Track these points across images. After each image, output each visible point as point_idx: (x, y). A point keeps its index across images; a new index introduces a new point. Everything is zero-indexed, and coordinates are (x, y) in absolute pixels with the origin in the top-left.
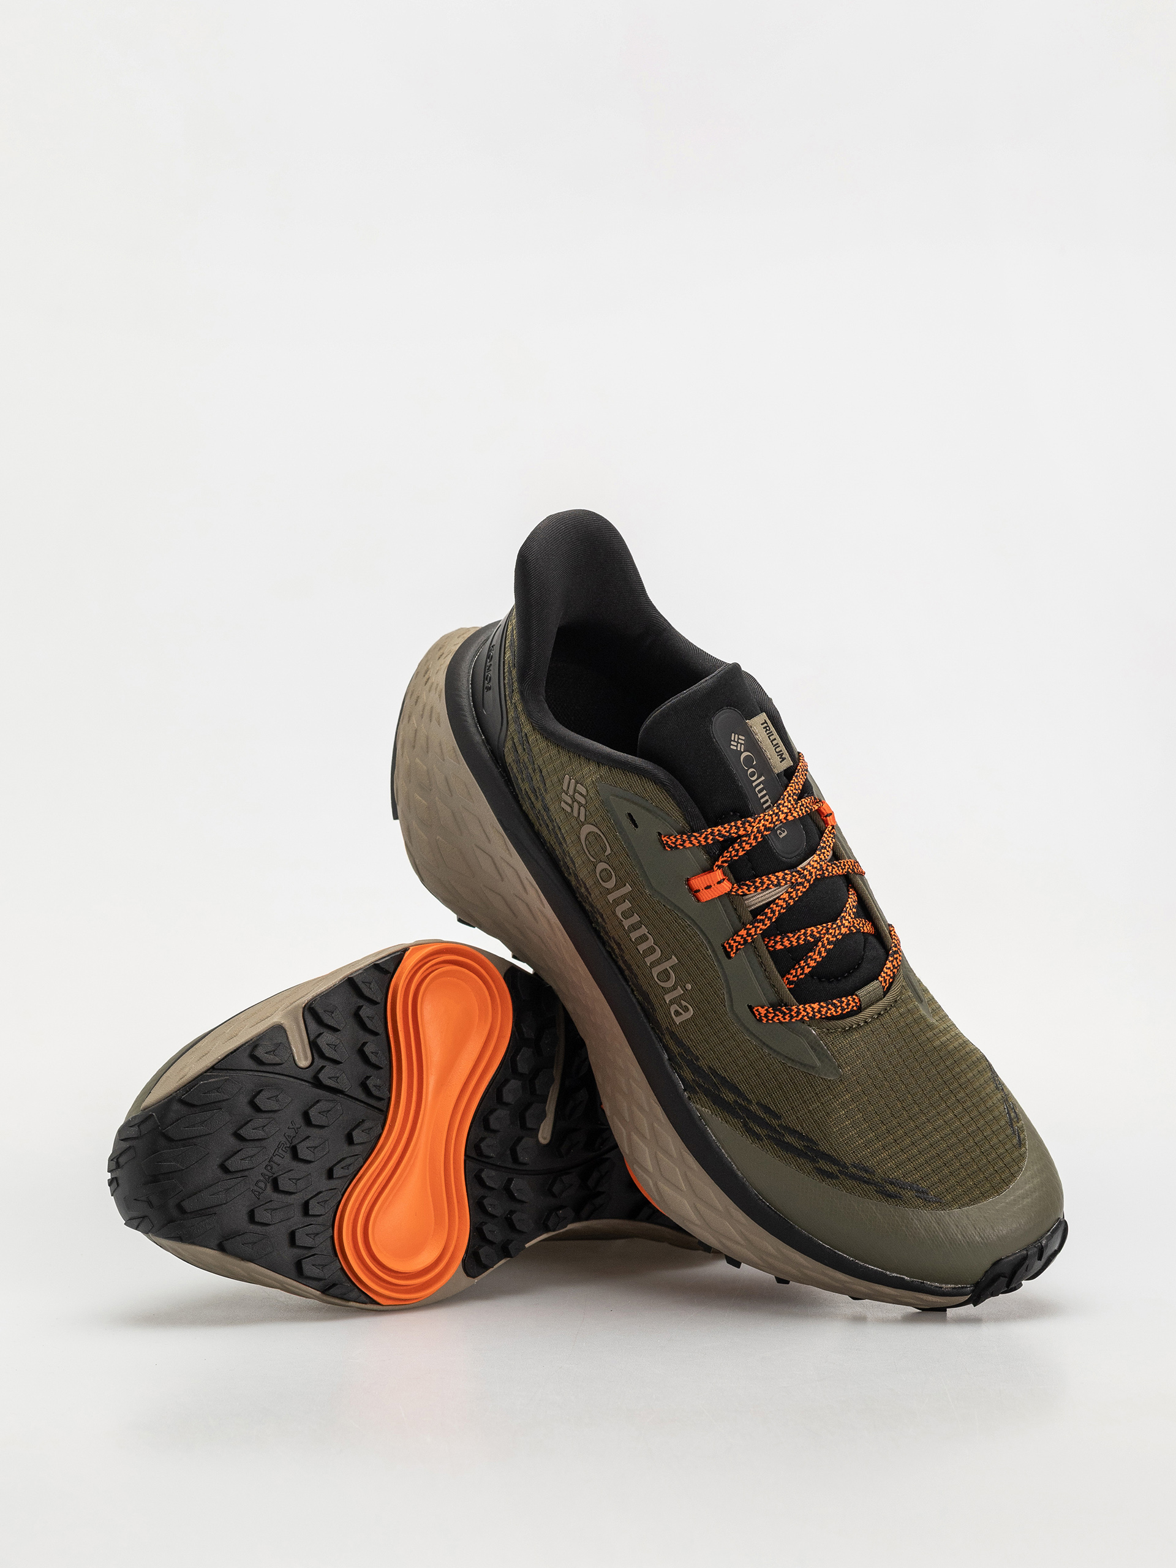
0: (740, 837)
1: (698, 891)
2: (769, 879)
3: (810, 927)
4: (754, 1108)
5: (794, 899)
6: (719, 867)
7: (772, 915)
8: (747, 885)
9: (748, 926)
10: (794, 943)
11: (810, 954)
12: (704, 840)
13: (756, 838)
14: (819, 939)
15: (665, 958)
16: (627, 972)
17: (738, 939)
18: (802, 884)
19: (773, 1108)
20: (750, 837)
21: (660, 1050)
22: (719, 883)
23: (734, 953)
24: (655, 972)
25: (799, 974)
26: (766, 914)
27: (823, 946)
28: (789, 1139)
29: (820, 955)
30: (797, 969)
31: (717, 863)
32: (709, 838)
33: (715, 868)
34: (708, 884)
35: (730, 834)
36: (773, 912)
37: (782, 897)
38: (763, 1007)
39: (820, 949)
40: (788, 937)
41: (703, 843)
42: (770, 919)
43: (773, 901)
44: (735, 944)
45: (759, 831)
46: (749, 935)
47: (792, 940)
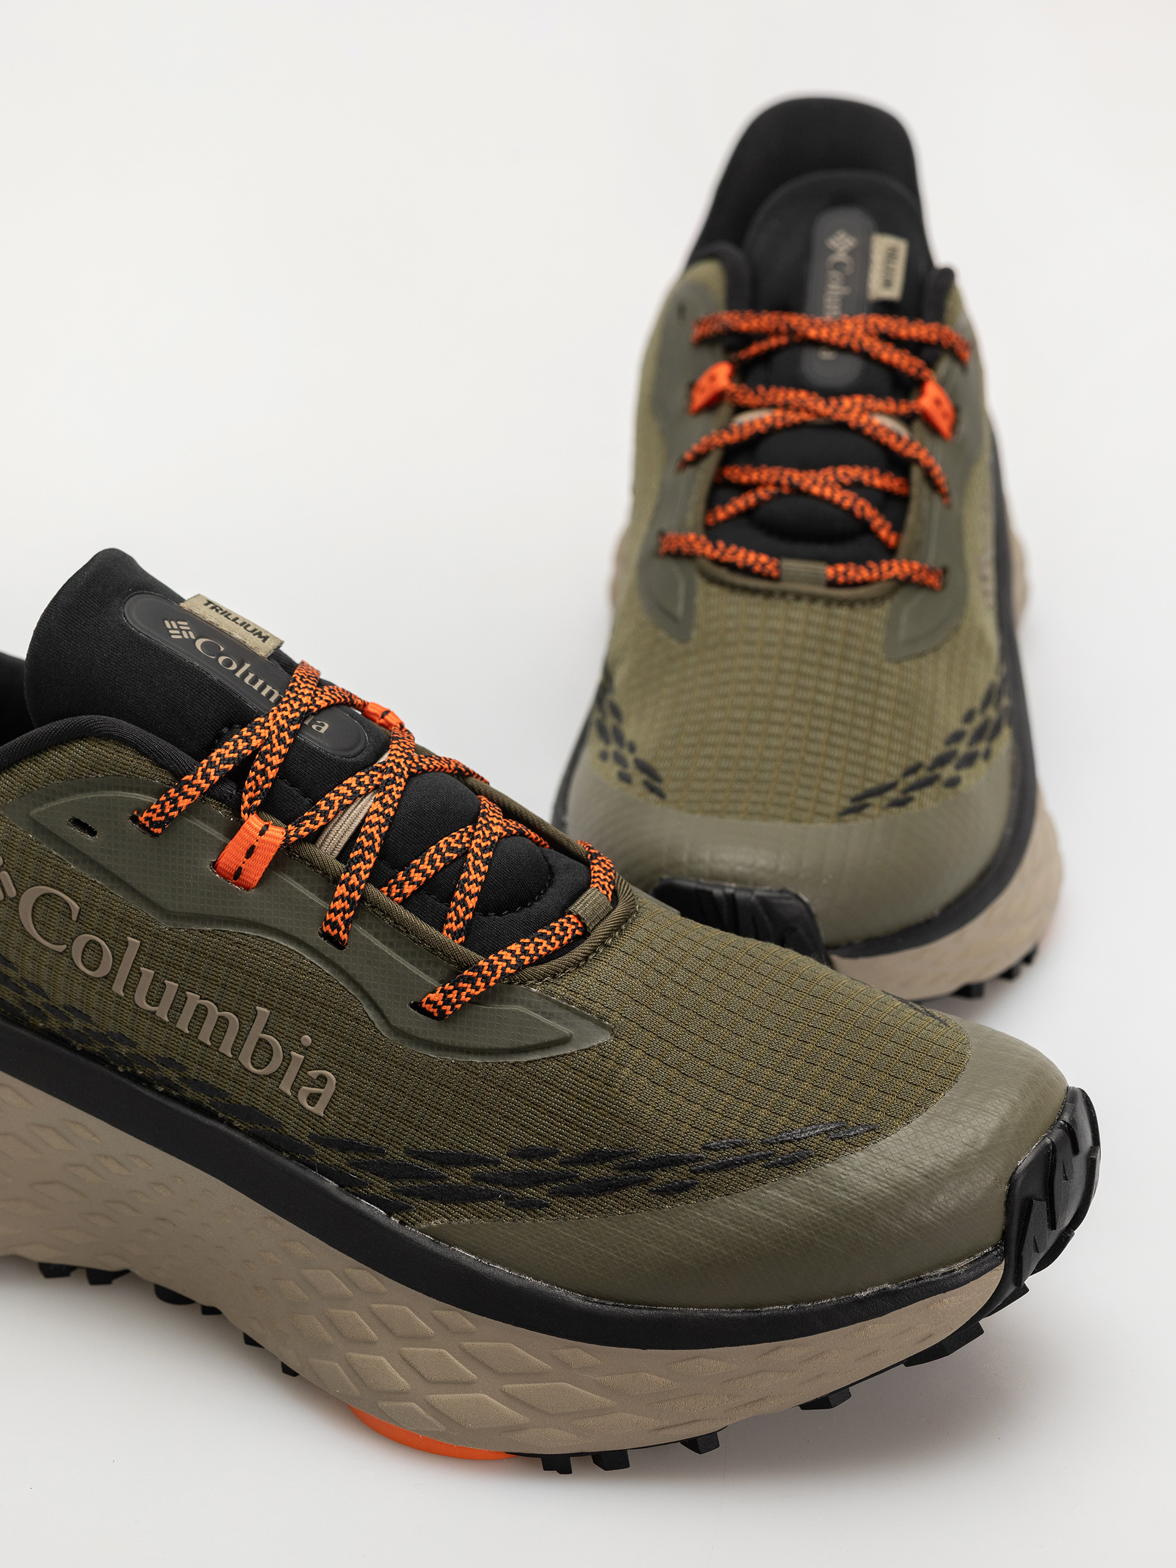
0: (256, 750)
1: (239, 871)
2: (337, 794)
3: (442, 839)
4: (509, 1164)
5: (391, 806)
6: (249, 811)
7: (371, 842)
8: (307, 818)
9: (343, 877)
10: (429, 871)
11: (463, 876)
12: (204, 781)
13: (281, 741)
14: (465, 851)
15: (247, 1020)
16: (206, 1101)
17: (339, 905)
18: (393, 781)
19: (534, 1142)
20: (271, 743)
21: (319, 1181)
22: (262, 833)
23: (344, 933)
24: (245, 1059)
25: (462, 915)
26: (361, 845)
27: (476, 857)
28: (585, 1173)
29: (480, 872)
30: (455, 909)
31: (242, 808)
32: (209, 775)
33: (245, 816)
34: (248, 846)
35: (239, 752)
36: (370, 837)
37: (371, 810)
38: (434, 992)
39: (474, 863)
40: (415, 866)
41: (206, 786)
42: (371, 849)
43: (363, 823)
44: (339, 916)
45: (281, 729)
46: (351, 889)
47: (424, 868)
